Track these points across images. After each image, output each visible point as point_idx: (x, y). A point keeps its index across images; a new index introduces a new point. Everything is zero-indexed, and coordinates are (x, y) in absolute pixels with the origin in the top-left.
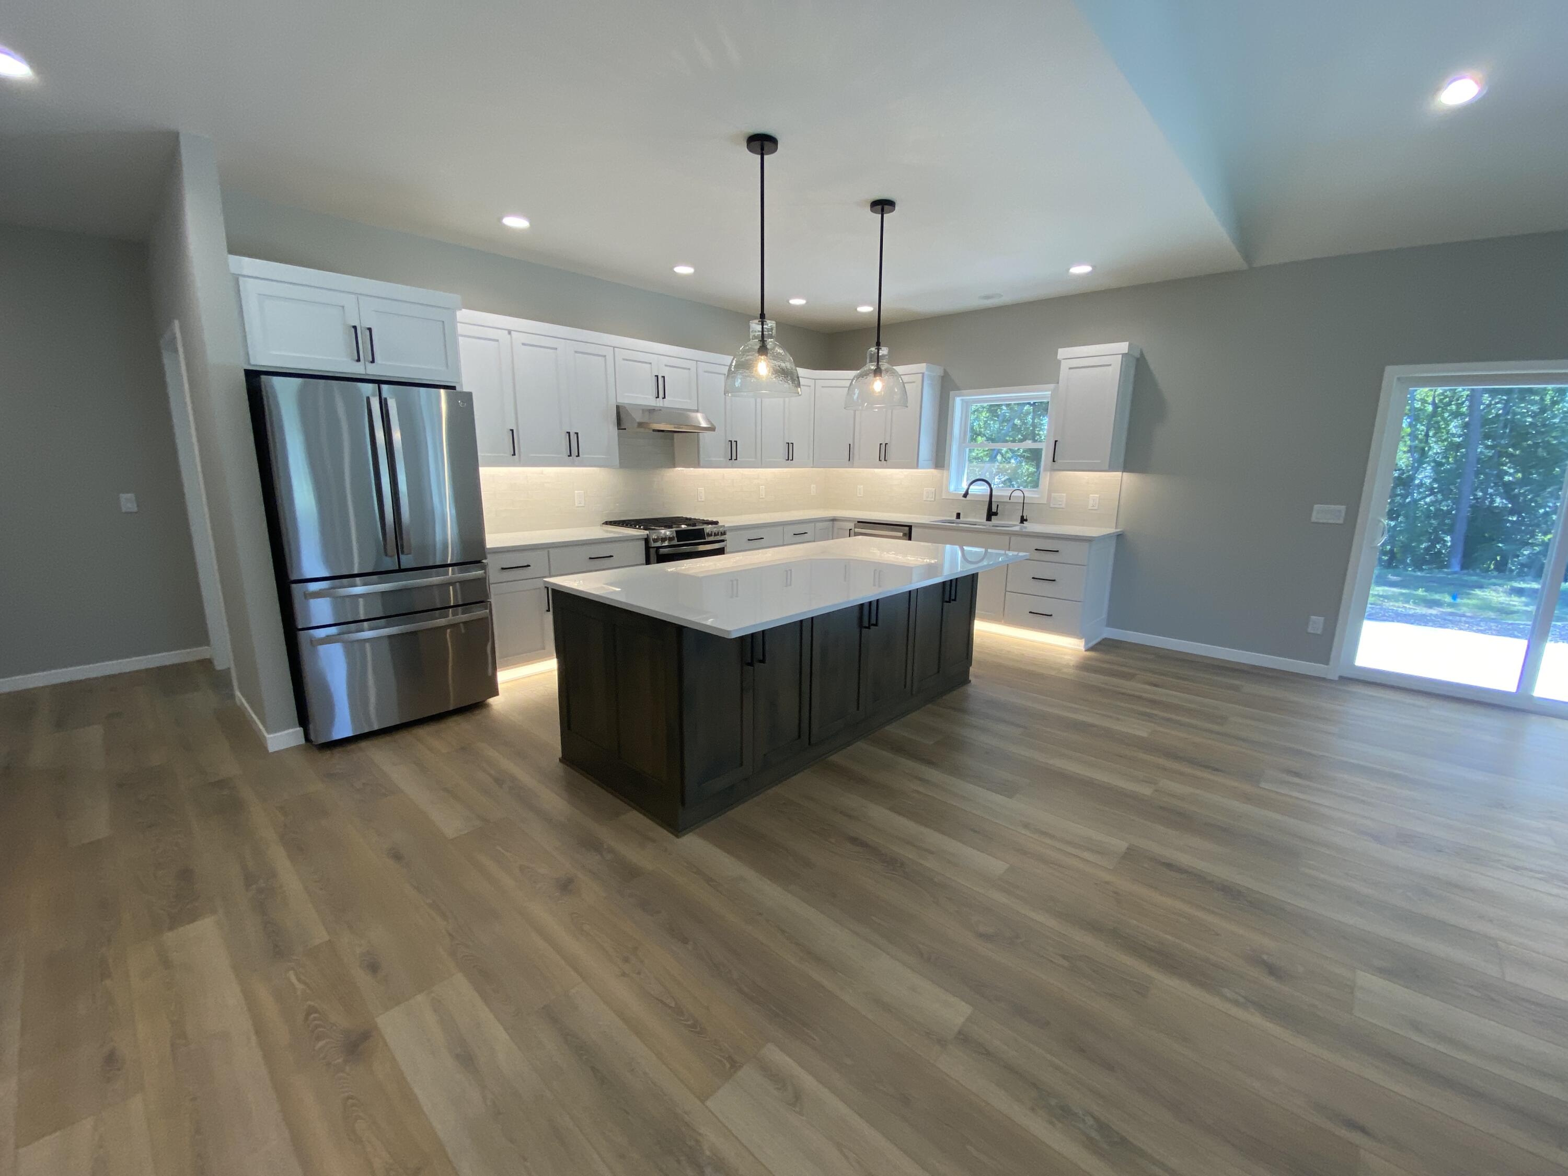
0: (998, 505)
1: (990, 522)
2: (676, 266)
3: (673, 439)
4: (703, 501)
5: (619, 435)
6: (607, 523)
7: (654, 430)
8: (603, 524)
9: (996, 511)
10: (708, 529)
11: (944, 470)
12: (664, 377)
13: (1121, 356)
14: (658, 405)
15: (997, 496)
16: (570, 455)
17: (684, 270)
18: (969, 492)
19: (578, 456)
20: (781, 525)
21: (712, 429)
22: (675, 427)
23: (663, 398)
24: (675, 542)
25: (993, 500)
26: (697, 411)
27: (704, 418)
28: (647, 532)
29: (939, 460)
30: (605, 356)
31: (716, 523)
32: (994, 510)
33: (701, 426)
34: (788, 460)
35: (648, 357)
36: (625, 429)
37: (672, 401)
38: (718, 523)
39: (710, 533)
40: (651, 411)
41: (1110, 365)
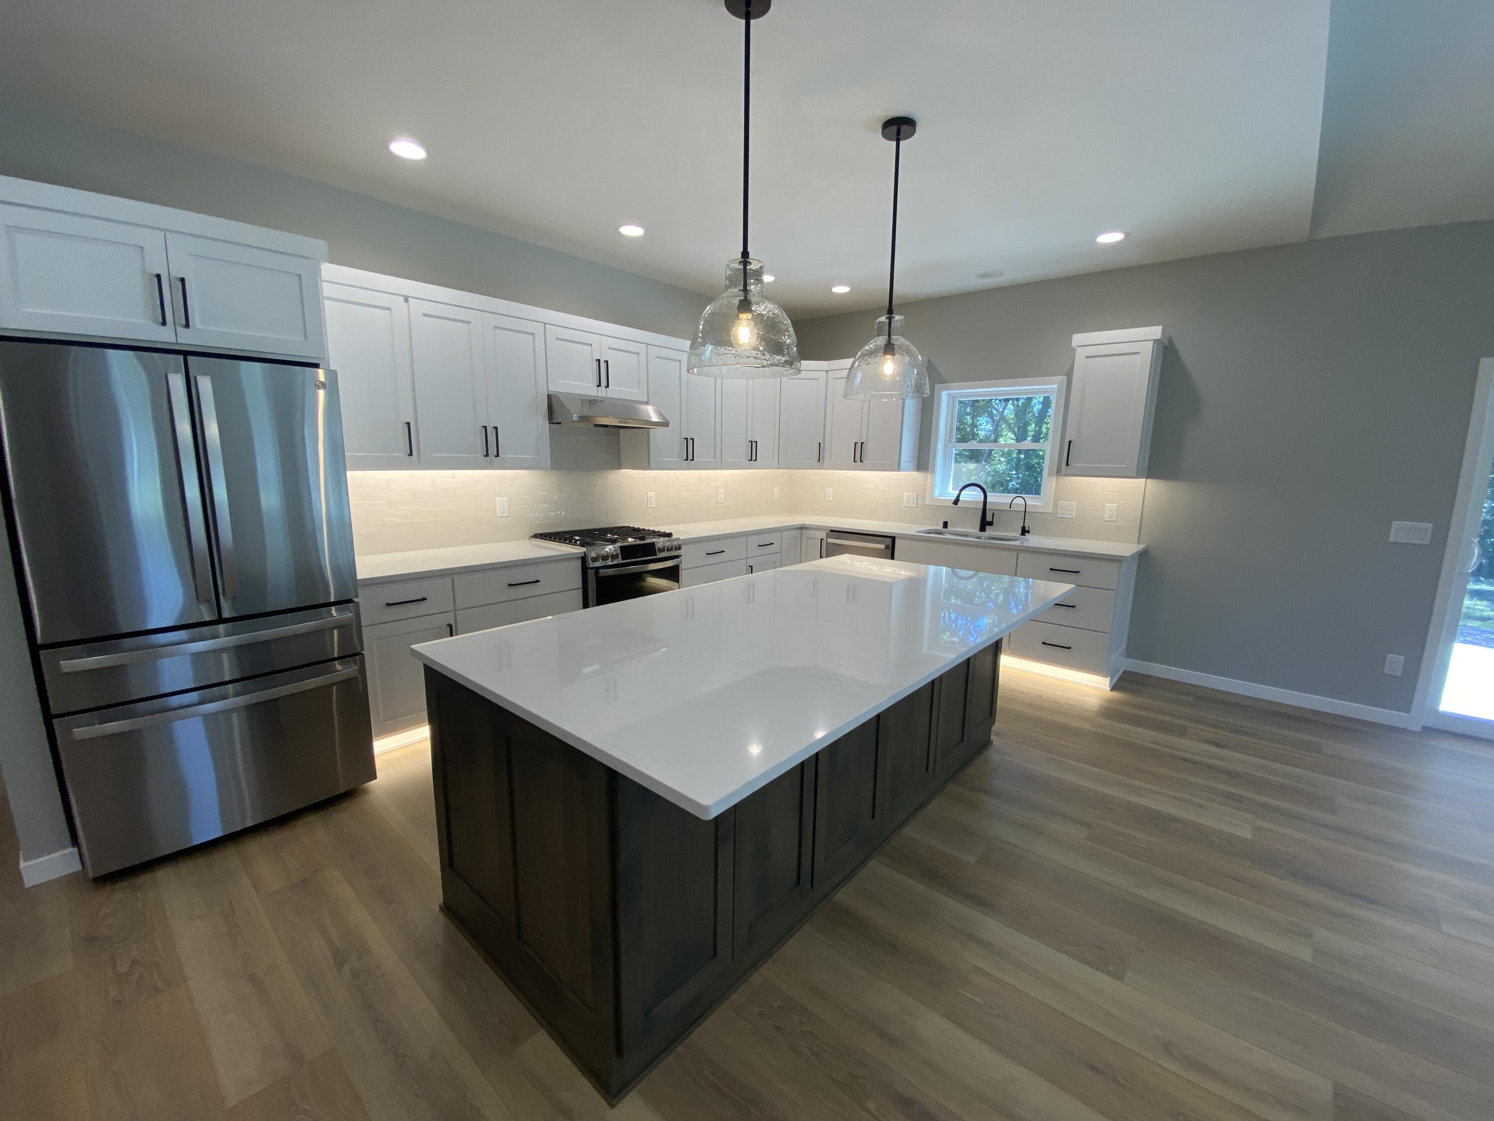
0: (993, 514)
1: (985, 533)
2: (622, 225)
3: (618, 436)
4: (654, 508)
5: (551, 432)
6: (536, 536)
7: (596, 426)
8: (532, 537)
9: (991, 520)
10: (660, 542)
11: (928, 472)
12: (607, 362)
13: (1152, 342)
14: (600, 395)
15: (992, 503)
16: (487, 455)
17: (632, 231)
18: (960, 498)
19: (498, 456)
20: (745, 535)
21: (665, 424)
22: (620, 421)
23: (606, 387)
24: (619, 561)
25: (987, 507)
26: (647, 403)
27: (655, 411)
28: (584, 549)
29: (923, 462)
30: (533, 334)
31: (669, 535)
32: (989, 519)
33: (652, 420)
34: (751, 460)
35: (588, 338)
36: (560, 423)
37: (619, 390)
38: (672, 535)
39: (662, 547)
40: (592, 402)
41: (1138, 353)
